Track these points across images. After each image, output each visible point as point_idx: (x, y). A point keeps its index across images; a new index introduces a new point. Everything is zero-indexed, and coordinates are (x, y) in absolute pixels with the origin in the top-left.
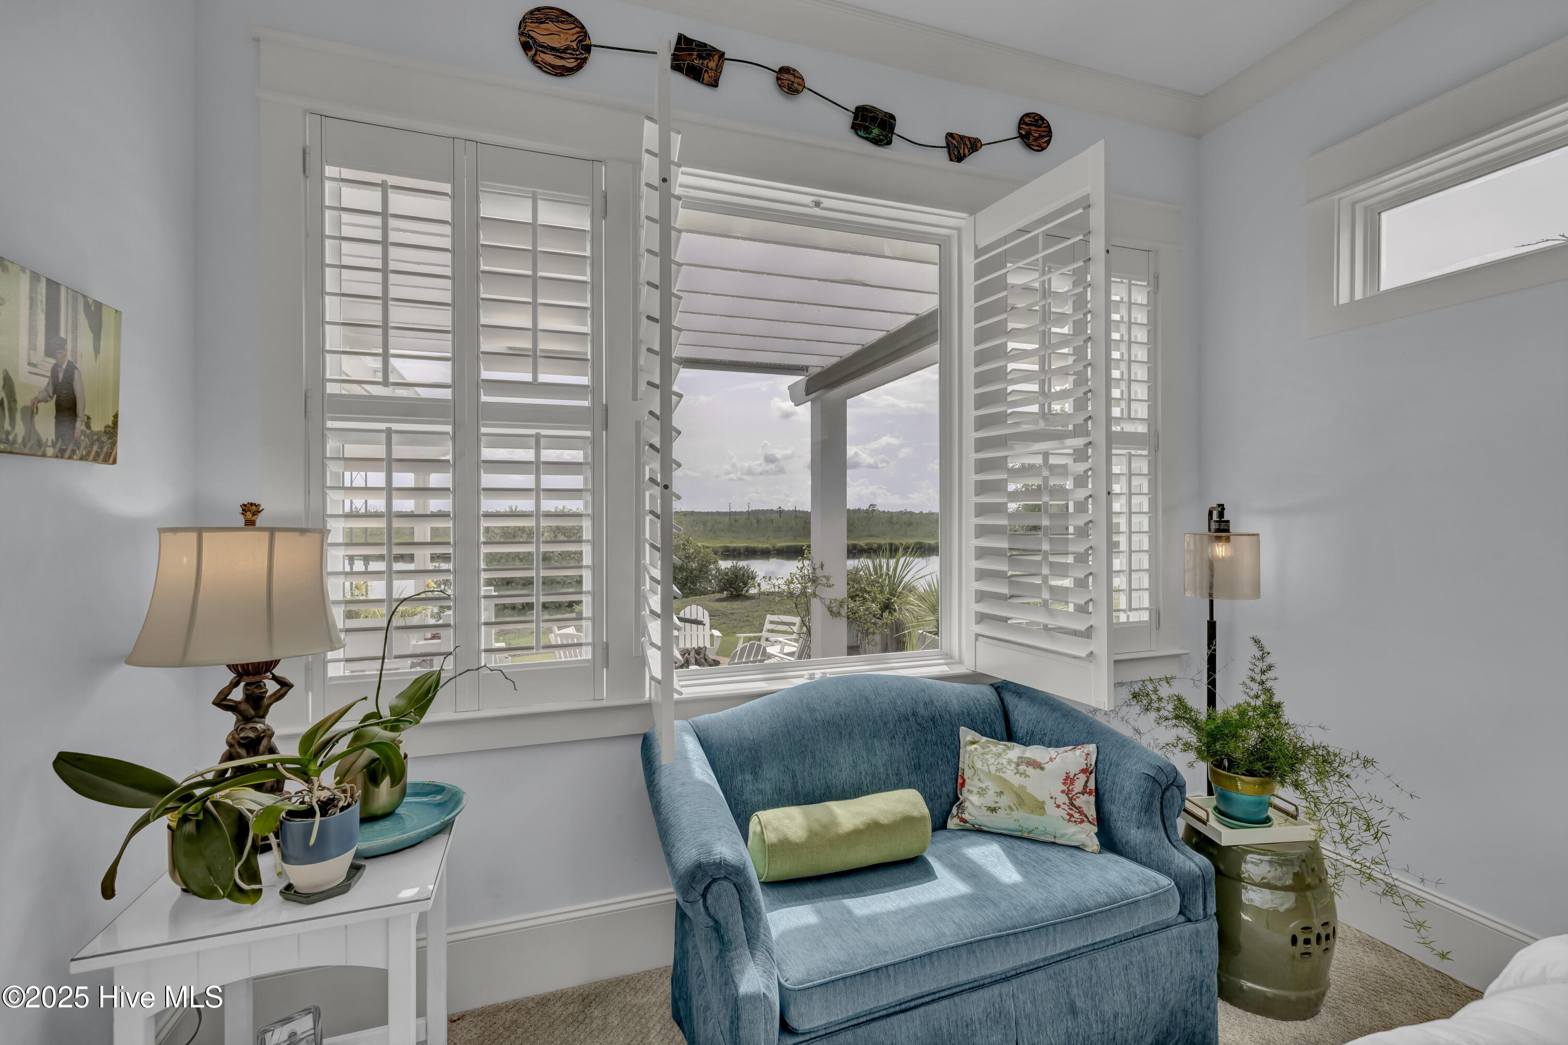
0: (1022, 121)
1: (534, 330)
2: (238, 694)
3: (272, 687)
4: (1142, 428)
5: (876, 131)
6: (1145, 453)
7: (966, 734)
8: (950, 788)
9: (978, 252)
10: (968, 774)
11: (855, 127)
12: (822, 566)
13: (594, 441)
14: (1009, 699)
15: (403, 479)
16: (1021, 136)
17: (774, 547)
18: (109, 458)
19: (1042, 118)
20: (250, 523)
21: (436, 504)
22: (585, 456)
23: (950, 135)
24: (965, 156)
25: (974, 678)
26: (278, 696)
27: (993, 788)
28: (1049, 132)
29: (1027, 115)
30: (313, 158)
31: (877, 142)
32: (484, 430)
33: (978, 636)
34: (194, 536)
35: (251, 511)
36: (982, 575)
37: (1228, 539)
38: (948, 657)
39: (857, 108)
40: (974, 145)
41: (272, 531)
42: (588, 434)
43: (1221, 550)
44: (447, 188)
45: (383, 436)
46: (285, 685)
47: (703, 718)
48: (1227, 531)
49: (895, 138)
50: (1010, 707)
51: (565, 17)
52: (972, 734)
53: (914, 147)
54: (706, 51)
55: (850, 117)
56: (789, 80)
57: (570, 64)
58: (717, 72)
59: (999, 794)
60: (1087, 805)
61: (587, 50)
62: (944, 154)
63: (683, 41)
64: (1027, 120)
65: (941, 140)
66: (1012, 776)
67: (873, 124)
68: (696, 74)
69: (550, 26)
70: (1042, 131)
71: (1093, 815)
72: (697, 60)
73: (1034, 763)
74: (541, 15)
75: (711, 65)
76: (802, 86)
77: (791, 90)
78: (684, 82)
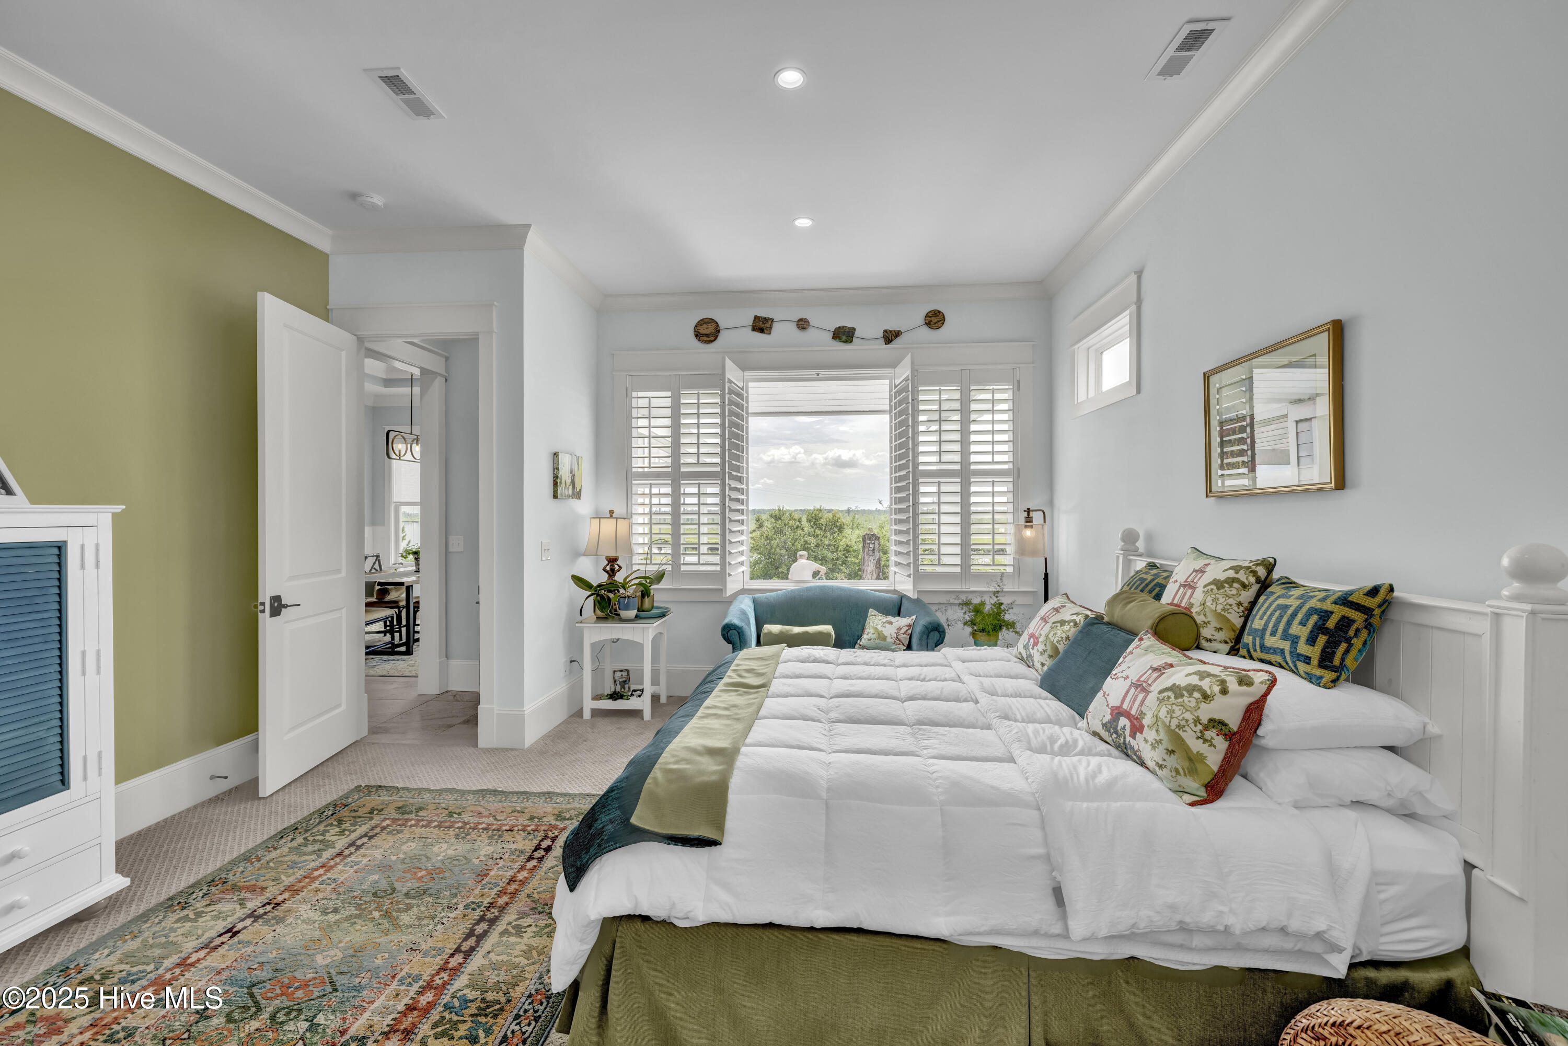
0: (927, 316)
1: (698, 454)
2: (608, 568)
3: (617, 568)
5: (844, 338)
6: (1010, 479)
7: (873, 611)
9: (895, 389)
10: (867, 626)
11: (834, 338)
15: (655, 501)
16: (926, 323)
18: (579, 498)
19: (939, 312)
20: (611, 516)
21: (664, 509)
23: (885, 331)
24: (892, 340)
26: (619, 571)
27: (873, 631)
28: (944, 319)
29: (930, 312)
30: (629, 390)
31: (846, 342)
32: (682, 482)
34: (598, 521)
35: (612, 512)
36: (897, 543)
37: (1032, 527)
39: (836, 329)
40: (898, 334)
41: (617, 518)
43: (1028, 533)
44: (669, 394)
45: (649, 486)
46: (620, 567)
47: (756, 596)
48: (1031, 522)
49: (854, 339)
51: (711, 321)
52: (875, 612)
53: (864, 341)
54: (766, 320)
55: (832, 334)
56: (803, 324)
57: (713, 338)
58: (771, 328)
59: (873, 634)
60: (905, 639)
61: (719, 331)
62: (882, 341)
63: (756, 318)
64: (930, 315)
65: (881, 334)
66: (880, 628)
67: (844, 335)
68: (761, 330)
69: (705, 326)
70: (939, 318)
71: (906, 643)
72: (762, 325)
73: (891, 623)
74: (702, 322)
75: (768, 325)
76: (809, 325)
77: (804, 329)
78: (757, 335)
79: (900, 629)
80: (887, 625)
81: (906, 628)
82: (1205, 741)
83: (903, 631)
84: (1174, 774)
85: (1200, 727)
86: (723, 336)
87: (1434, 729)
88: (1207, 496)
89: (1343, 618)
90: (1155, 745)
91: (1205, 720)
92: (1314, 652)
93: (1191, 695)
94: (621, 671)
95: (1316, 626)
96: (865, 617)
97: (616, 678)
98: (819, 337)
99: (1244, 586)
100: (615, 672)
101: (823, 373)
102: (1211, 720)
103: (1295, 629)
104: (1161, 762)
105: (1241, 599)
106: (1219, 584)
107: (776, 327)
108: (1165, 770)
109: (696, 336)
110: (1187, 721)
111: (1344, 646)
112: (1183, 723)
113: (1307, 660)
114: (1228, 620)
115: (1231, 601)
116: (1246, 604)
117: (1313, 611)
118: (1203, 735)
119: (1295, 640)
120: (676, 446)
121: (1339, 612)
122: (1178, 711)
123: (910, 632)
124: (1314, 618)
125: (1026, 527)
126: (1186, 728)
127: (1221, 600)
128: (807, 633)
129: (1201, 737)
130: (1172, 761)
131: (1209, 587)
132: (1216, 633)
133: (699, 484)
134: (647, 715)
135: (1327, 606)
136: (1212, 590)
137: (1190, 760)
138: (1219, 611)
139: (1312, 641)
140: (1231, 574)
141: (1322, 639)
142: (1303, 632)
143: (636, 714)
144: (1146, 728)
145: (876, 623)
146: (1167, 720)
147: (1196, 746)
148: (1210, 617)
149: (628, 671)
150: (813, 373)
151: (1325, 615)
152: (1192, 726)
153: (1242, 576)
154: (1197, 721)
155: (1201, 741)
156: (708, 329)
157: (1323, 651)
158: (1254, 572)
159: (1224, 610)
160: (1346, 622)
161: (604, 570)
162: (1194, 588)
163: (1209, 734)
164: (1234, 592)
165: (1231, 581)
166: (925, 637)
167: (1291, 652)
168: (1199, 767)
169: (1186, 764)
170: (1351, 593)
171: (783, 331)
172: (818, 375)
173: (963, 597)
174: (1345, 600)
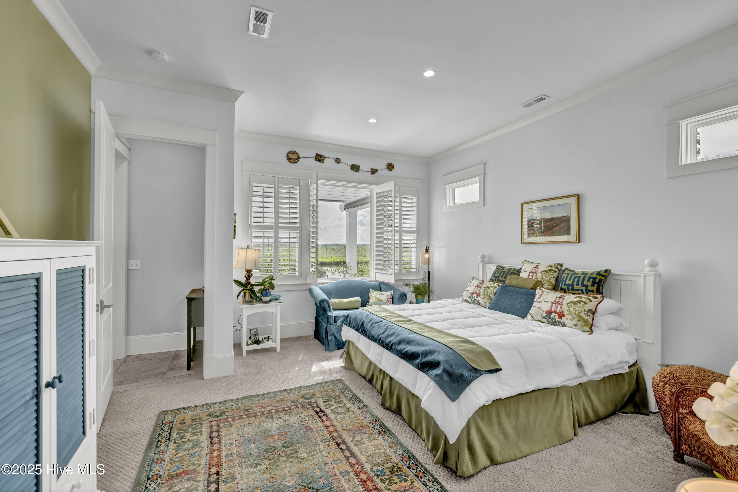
0: (387, 165)
1: (289, 218)
2: (247, 276)
3: (251, 275)
4: (415, 229)
5: (356, 169)
6: (416, 234)
7: (371, 290)
8: (367, 300)
9: (377, 194)
10: (370, 297)
11: (351, 169)
12: (349, 263)
13: (299, 233)
14: (381, 285)
15: (265, 240)
16: (387, 168)
17: (334, 261)
19: (392, 164)
20: (248, 248)
21: (270, 244)
22: (297, 236)
23: (372, 169)
24: (374, 173)
25: (375, 281)
26: (251, 277)
27: (374, 298)
28: (394, 167)
29: (389, 163)
30: (251, 182)
31: (356, 171)
32: (279, 231)
33: (376, 272)
34: (245, 250)
35: (248, 246)
36: (377, 260)
37: (428, 253)
38: (371, 278)
39: (352, 165)
40: (377, 171)
42: (298, 231)
43: (426, 255)
44: (273, 186)
45: (263, 232)
47: (320, 286)
48: (428, 251)
49: (360, 170)
50: (381, 286)
51: (295, 152)
52: (372, 290)
53: (364, 172)
54: (321, 156)
55: (350, 167)
56: (338, 161)
57: (296, 161)
58: (324, 160)
59: (375, 299)
60: (390, 300)
61: (299, 158)
62: (370, 173)
63: (317, 155)
64: (389, 164)
65: (370, 170)
66: (378, 297)
67: (355, 168)
68: (319, 161)
69: (292, 155)
70: (392, 166)
71: (391, 302)
72: (319, 158)
73: (383, 294)
74: (291, 152)
75: (322, 159)
76: (341, 161)
77: (338, 163)
78: (317, 162)
79: (388, 296)
80: (381, 295)
81: (390, 296)
82: (588, 316)
83: (389, 297)
84: (582, 327)
85: (586, 312)
86: (301, 160)
87: (623, 306)
88: (522, 243)
89: (600, 279)
90: (572, 319)
91: (587, 310)
92: (594, 289)
93: (580, 303)
94: (253, 329)
95: (593, 282)
96: (368, 293)
97: (252, 333)
98: (345, 168)
99: (555, 272)
100: (250, 330)
101: (346, 184)
102: (589, 310)
103: (586, 283)
104: (576, 324)
105: (554, 276)
106: (547, 272)
107: (326, 160)
108: (578, 326)
109: (288, 159)
110: (581, 311)
111: (601, 287)
112: (580, 312)
113: (592, 291)
114: (551, 282)
115: (551, 276)
116: (556, 277)
117: (590, 278)
118: (587, 314)
119: (587, 286)
120: (276, 213)
121: (599, 277)
122: (577, 309)
123: (392, 297)
124: (592, 280)
125: (426, 253)
126: (582, 313)
127: (548, 276)
128: (351, 301)
129: (587, 315)
130: (580, 323)
131: (543, 273)
132: (548, 287)
133: (290, 232)
134: (278, 350)
135: (594, 276)
136: (544, 273)
137: (585, 322)
138: (548, 280)
139: (593, 286)
140: (550, 268)
141: (596, 285)
142: (590, 284)
143: (273, 350)
144: (566, 315)
145: (374, 295)
146: (574, 312)
147: (586, 318)
148: (545, 282)
149: (256, 329)
150: (341, 184)
151: (595, 279)
152: (584, 312)
153: (553, 268)
154: (585, 310)
155: (587, 316)
156: (293, 156)
157: (597, 288)
158: (557, 268)
159: (550, 279)
160: (600, 280)
161: (245, 277)
162: (537, 273)
163: (589, 314)
164: (552, 274)
165: (550, 270)
166: (401, 299)
167: (586, 290)
168: (588, 323)
169: (584, 323)
170: (600, 272)
171: (329, 163)
172: (343, 184)
173: (406, 282)
174: (599, 274)
